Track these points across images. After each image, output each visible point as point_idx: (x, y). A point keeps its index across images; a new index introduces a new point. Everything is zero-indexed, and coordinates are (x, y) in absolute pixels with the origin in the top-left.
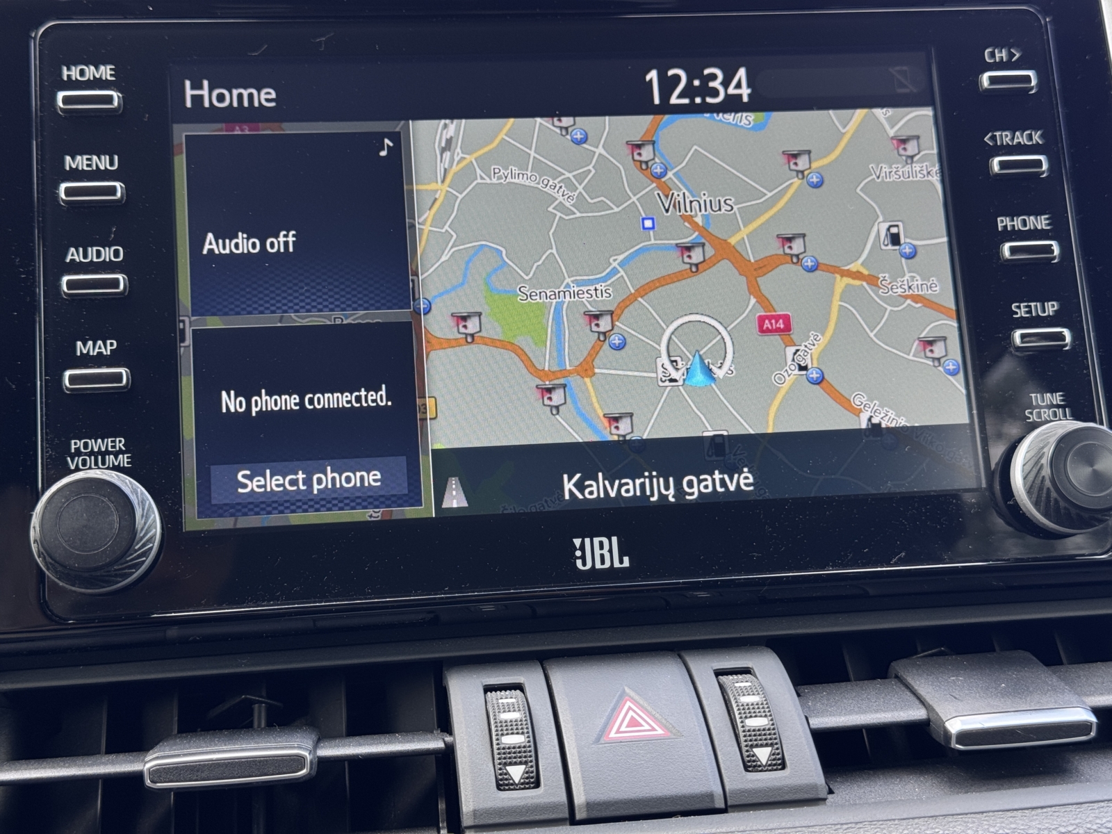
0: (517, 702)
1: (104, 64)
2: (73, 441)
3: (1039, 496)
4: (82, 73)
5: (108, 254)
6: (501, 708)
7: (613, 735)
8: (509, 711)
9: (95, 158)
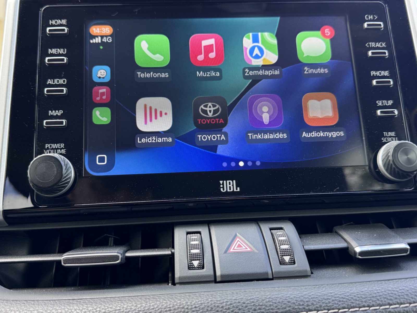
0: (198, 238)
1: (63, 19)
2: (46, 145)
3: (388, 167)
4: (56, 22)
5: (61, 81)
6: (192, 239)
7: (231, 250)
8: (194, 241)
9: (59, 50)
